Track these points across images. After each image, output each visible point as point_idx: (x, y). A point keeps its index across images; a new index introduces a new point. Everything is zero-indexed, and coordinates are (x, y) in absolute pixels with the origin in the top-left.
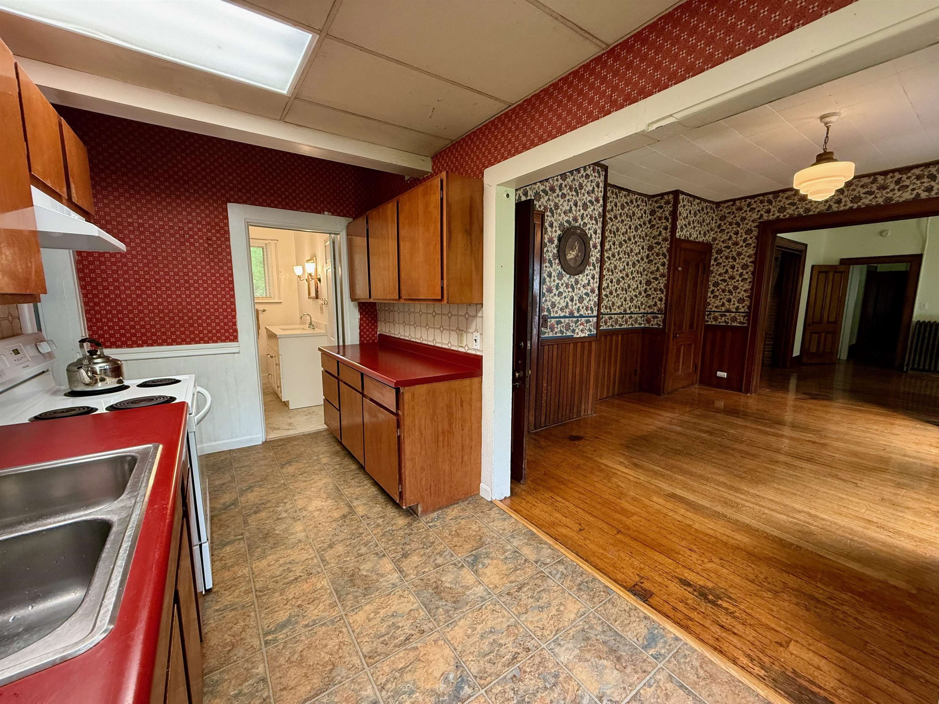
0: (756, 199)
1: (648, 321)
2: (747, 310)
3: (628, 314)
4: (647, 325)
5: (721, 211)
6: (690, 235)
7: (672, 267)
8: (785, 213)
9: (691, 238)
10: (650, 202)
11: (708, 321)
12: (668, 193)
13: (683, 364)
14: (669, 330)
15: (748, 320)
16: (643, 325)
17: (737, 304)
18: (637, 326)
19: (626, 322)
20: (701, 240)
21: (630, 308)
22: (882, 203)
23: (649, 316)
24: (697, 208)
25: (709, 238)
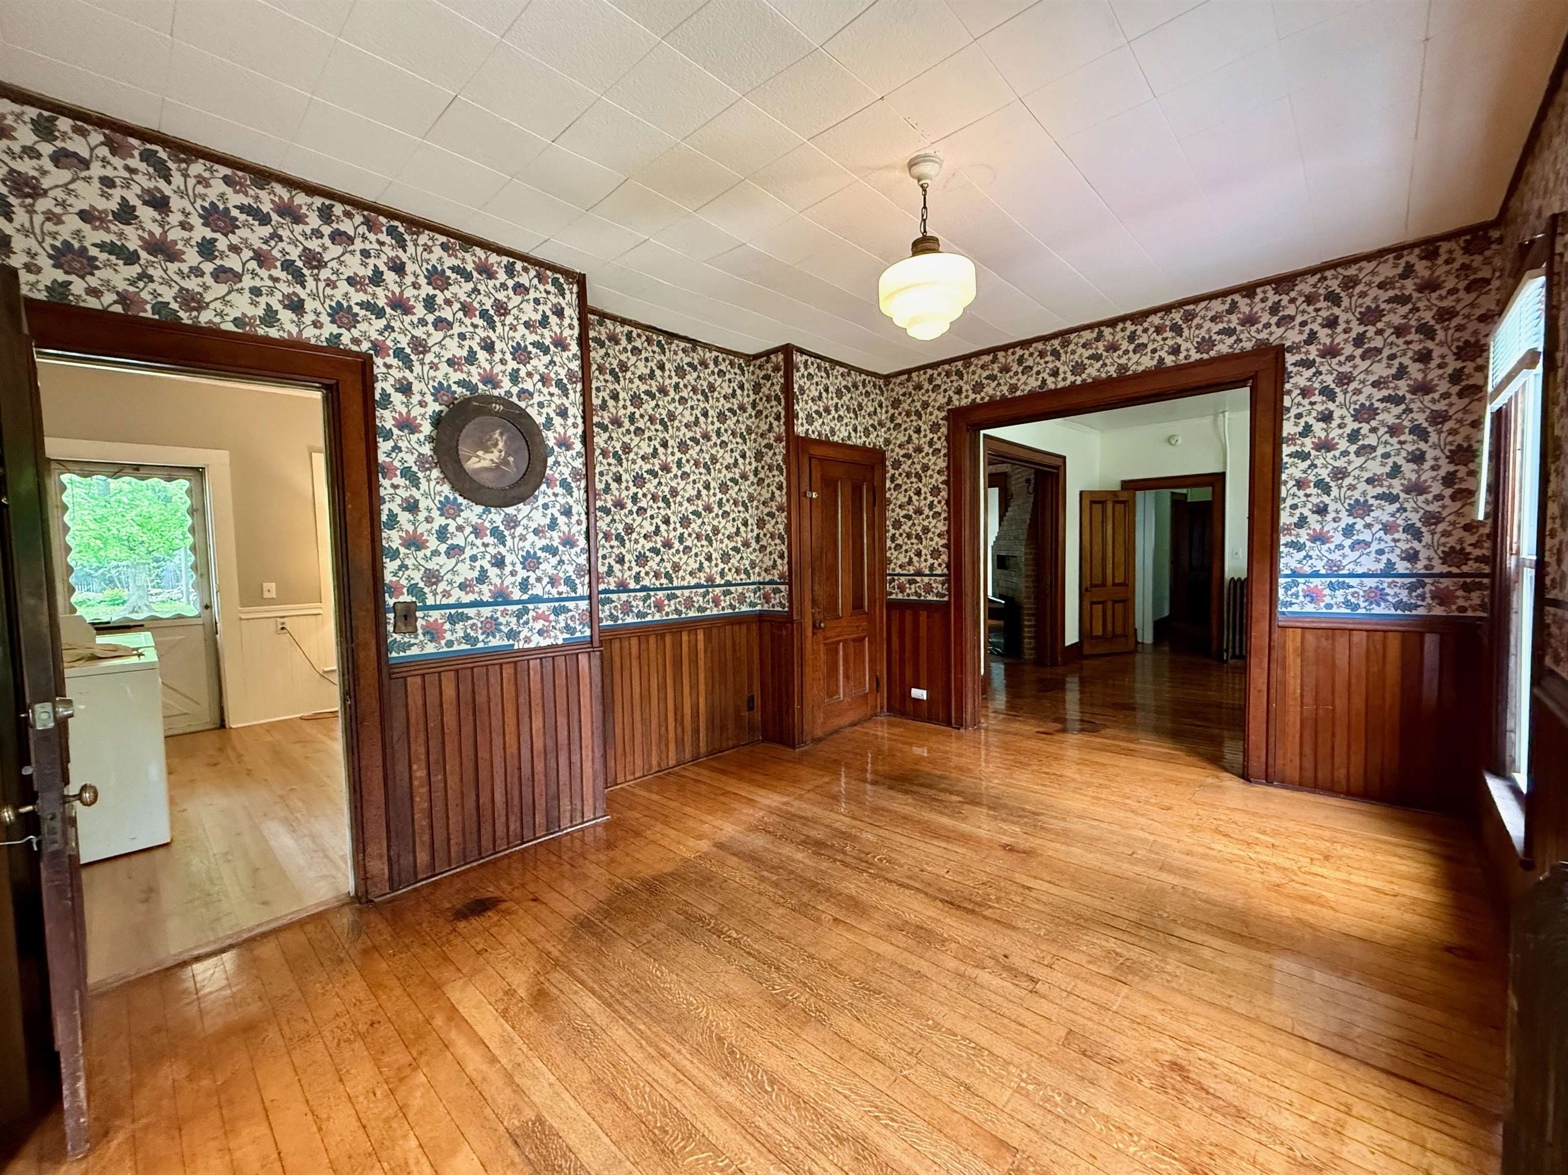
0: (940, 370)
1: (767, 598)
2: (945, 571)
3: (719, 586)
4: (766, 607)
5: (893, 390)
6: (833, 431)
7: (794, 490)
8: (983, 394)
9: (836, 439)
10: (751, 368)
11: (891, 594)
12: (775, 351)
13: (847, 677)
14: (802, 613)
15: (949, 589)
16: (759, 608)
17: (931, 561)
18: (744, 608)
19: (716, 602)
20: (859, 442)
21: (722, 574)
22: (1115, 375)
23: (768, 587)
24: (841, 382)
25: (876, 439)
